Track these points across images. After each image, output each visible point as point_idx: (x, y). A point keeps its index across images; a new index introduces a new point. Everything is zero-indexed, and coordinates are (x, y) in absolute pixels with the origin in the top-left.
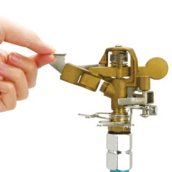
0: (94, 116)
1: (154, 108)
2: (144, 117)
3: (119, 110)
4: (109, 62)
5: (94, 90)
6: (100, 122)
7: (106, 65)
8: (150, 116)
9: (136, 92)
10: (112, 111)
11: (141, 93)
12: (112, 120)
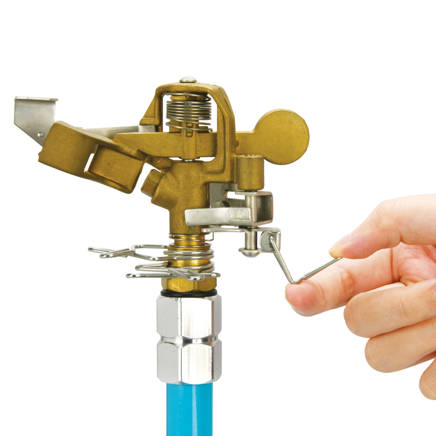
0: (126, 253)
2: (250, 255)
3: (189, 240)
4: (165, 120)
5: (127, 189)
7: (158, 128)
9: (231, 195)
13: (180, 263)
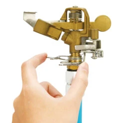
0: (57, 58)
1: (101, 52)
2: (94, 58)
3: (75, 54)
4: (68, 18)
5: (57, 39)
6: (61, 63)
7: (66, 21)
8: (98, 58)
9: (87, 41)
10: (70, 55)
11: (92, 42)
12: (70, 61)
13: (73, 61)
